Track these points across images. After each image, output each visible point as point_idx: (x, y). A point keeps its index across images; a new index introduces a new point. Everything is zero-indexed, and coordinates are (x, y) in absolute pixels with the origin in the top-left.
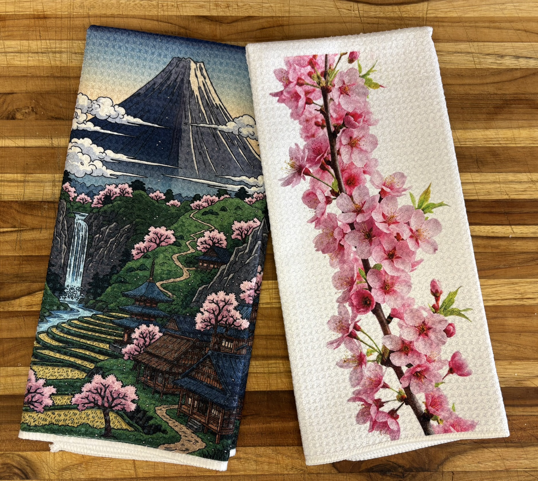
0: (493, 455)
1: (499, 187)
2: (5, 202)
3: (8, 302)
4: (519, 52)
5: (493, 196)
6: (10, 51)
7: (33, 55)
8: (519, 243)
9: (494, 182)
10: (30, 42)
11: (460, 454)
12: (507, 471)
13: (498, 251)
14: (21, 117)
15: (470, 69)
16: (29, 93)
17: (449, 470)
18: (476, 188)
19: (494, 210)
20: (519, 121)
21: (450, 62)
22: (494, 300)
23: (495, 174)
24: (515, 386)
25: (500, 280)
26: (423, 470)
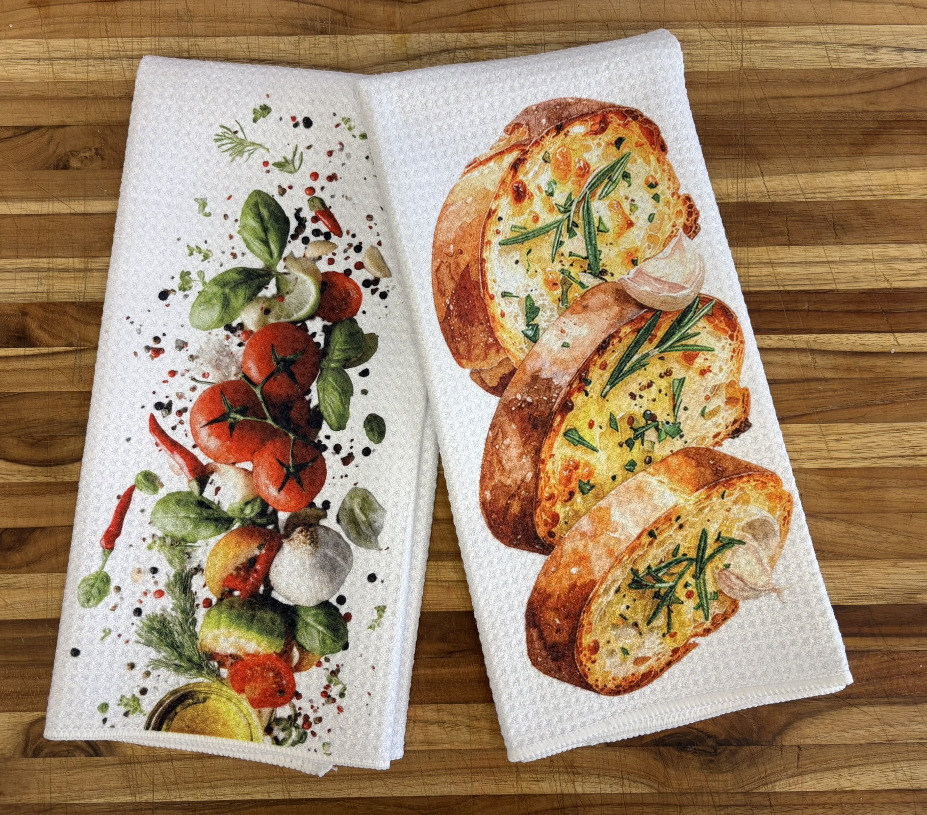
0: (867, 718)
1: (872, 269)
2: (54, 304)
3: (63, 467)
4: (902, 41)
5: (862, 284)
6: (58, 56)
7: (96, 62)
8: (907, 362)
9: (864, 260)
10: (91, 41)
11: (810, 717)
12: (890, 743)
13: (872, 375)
14: (79, 165)
15: (821, 70)
16: (91, 125)
17: (793, 743)
18: (833, 271)
19: (863, 307)
20: (906, 157)
21: (788, 59)
22: (865, 459)
23: (865, 246)
24: (903, 602)
25: (875, 424)
26: (749, 743)
